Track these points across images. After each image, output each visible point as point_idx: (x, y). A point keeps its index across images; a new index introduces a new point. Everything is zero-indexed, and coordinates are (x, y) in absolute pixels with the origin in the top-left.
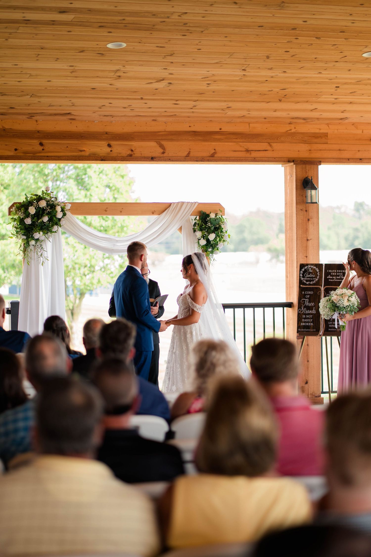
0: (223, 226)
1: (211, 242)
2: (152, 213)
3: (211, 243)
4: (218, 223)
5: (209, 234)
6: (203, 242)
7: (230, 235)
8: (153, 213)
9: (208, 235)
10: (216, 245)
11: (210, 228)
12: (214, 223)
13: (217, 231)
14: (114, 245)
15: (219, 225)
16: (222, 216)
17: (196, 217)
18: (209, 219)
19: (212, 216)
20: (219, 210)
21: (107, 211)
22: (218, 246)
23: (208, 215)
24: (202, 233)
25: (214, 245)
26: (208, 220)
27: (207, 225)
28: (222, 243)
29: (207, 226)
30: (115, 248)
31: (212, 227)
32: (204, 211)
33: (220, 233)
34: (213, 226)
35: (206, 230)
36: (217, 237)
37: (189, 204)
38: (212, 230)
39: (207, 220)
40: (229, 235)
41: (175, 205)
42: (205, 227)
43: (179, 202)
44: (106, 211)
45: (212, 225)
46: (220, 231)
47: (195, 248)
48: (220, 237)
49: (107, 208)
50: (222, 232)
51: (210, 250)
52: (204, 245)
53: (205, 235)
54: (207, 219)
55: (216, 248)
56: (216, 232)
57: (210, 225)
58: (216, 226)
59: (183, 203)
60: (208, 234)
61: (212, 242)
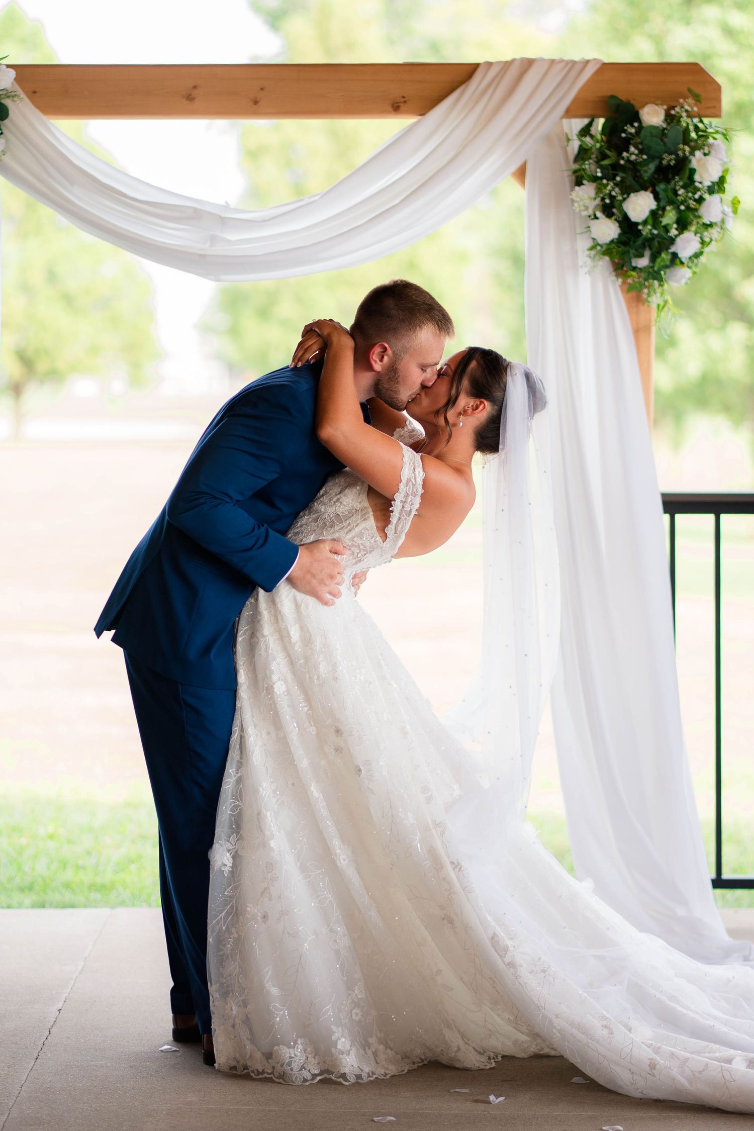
0: (698, 161)
1: (640, 231)
2: (393, 106)
3: (644, 233)
4: (672, 149)
5: (629, 195)
6: (608, 230)
7: (739, 202)
8: (396, 107)
9: (624, 199)
10: (665, 241)
11: (633, 167)
12: (656, 145)
13: (668, 181)
14: (213, 239)
15: (677, 155)
16: (701, 121)
17: (590, 125)
18: (633, 131)
19: (652, 116)
20: (689, 90)
21: (194, 99)
22: (673, 249)
23: (635, 117)
24: (599, 190)
25: (659, 242)
26: (631, 134)
27: (623, 158)
28: (696, 233)
29: (622, 162)
30: (219, 249)
31: (645, 163)
32: (623, 96)
33: (681, 192)
34: (651, 158)
35: (618, 179)
36: (668, 208)
37: (557, 68)
38: (646, 176)
39: (623, 135)
40: (735, 202)
41: (493, 72)
42: (615, 167)
43: (513, 61)
44: (190, 98)
45: (645, 157)
46: (681, 183)
47: (574, 253)
48: (682, 208)
49: (195, 87)
50: (690, 183)
51: (643, 262)
52: (612, 242)
53: (612, 198)
54: (625, 131)
55: (665, 257)
56: (661, 187)
57: (633, 158)
58: (664, 162)
59: (529, 63)
60: (622, 194)
61: (646, 230)
